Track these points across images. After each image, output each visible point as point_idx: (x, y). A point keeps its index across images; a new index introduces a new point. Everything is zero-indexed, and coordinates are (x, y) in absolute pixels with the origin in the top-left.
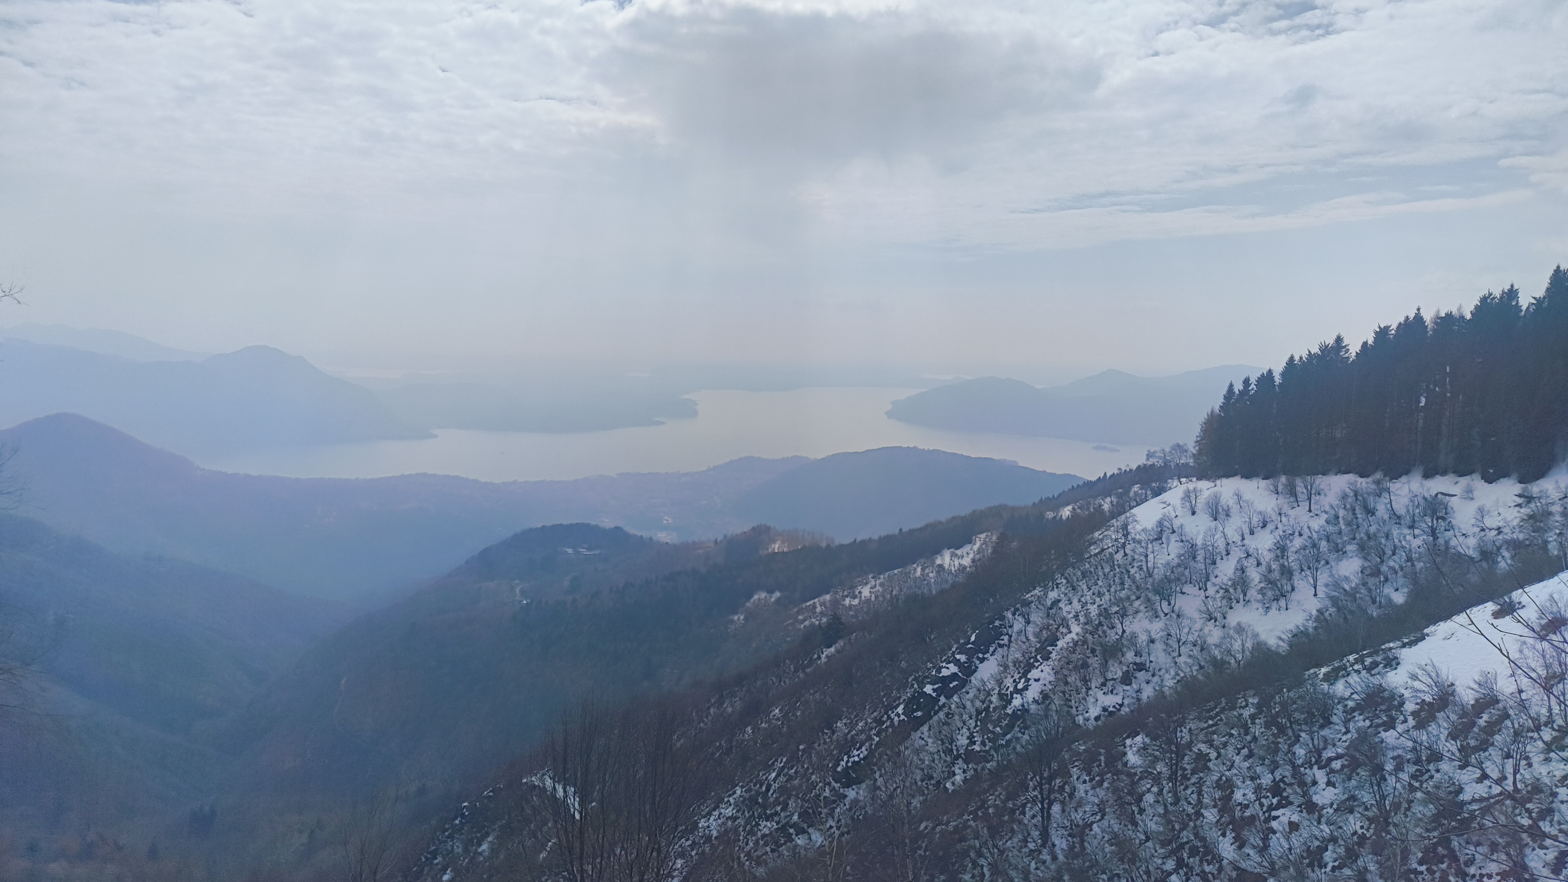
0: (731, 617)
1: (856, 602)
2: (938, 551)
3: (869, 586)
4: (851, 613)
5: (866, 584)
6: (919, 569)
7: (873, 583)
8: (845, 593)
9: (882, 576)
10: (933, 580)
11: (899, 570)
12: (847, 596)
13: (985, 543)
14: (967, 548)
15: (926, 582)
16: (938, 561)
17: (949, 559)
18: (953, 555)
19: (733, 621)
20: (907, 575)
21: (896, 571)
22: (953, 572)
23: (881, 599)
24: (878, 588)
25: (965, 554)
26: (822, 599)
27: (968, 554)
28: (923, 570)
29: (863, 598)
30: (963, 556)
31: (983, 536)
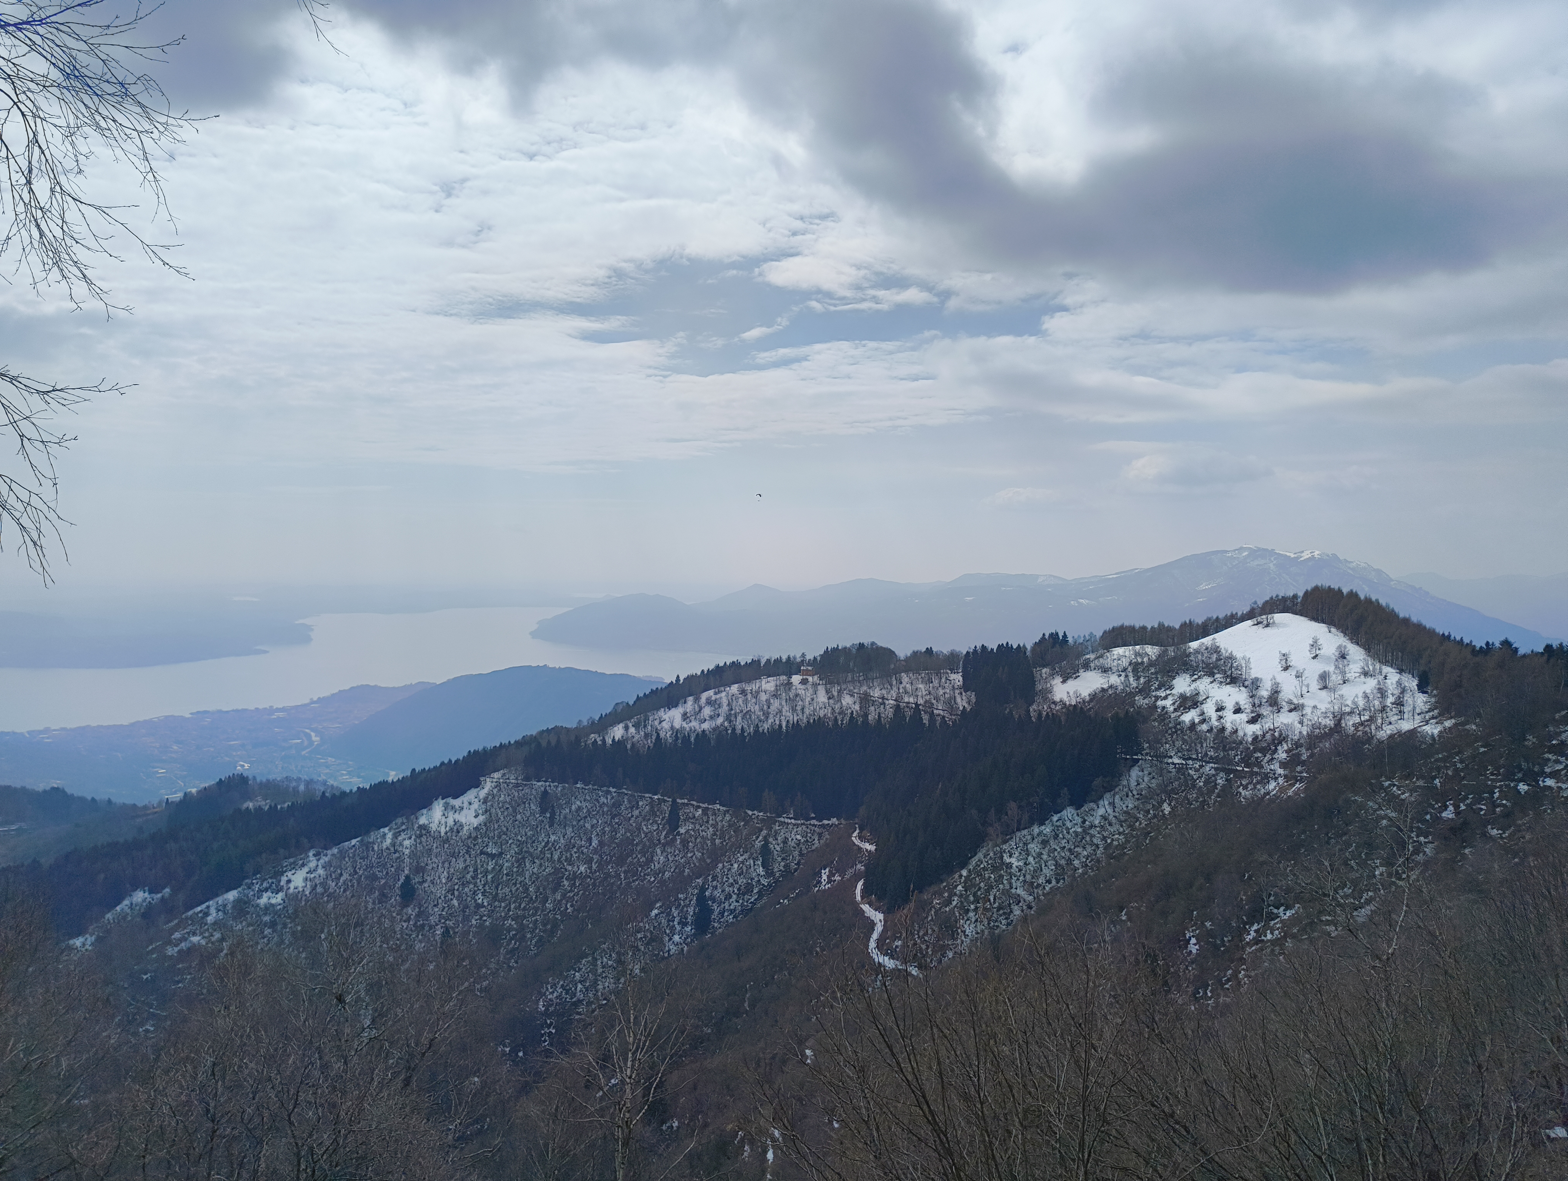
0: (71, 942)
1: (277, 899)
2: (427, 804)
3: (306, 869)
4: (267, 918)
5: (303, 865)
6: (390, 836)
7: (312, 865)
8: (265, 885)
9: (329, 852)
10: (407, 852)
11: (359, 839)
12: (266, 890)
13: (498, 785)
14: (471, 795)
15: (397, 855)
16: (423, 821)
17: (441, 813)
18: (446, 807)
19: (70, 948)
20: (368, 846)
21: (354, 842)
22: (443, 834)
23: (319, 890)
24: (321, 871)
25: (466, 805)
26: (220, 900)
27: (470, 804)
28: (395, 836)
29: (291, 890)
30: (462, 808)
31: (496, 775)
